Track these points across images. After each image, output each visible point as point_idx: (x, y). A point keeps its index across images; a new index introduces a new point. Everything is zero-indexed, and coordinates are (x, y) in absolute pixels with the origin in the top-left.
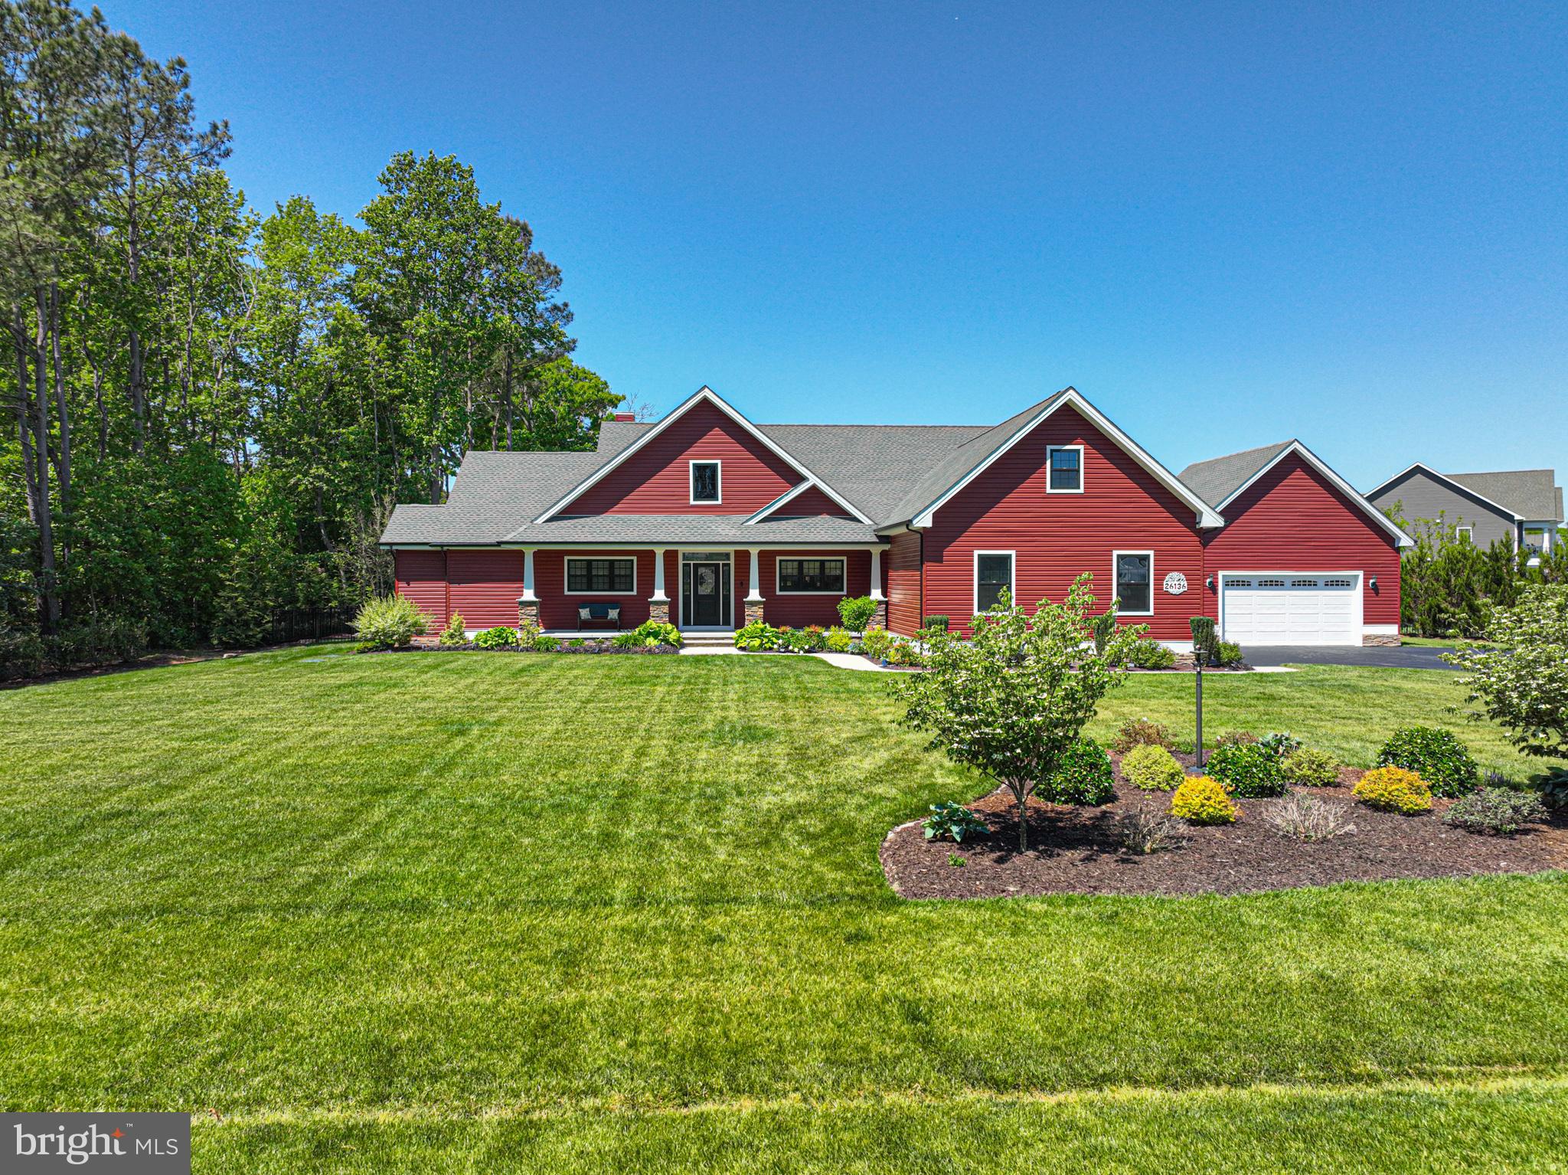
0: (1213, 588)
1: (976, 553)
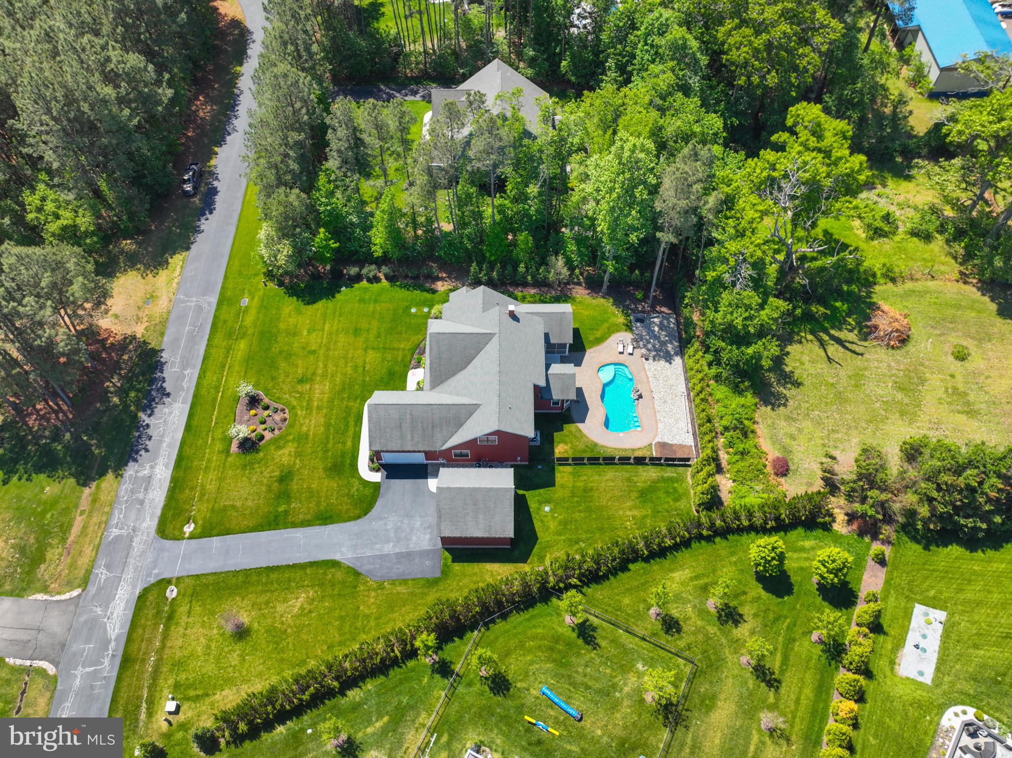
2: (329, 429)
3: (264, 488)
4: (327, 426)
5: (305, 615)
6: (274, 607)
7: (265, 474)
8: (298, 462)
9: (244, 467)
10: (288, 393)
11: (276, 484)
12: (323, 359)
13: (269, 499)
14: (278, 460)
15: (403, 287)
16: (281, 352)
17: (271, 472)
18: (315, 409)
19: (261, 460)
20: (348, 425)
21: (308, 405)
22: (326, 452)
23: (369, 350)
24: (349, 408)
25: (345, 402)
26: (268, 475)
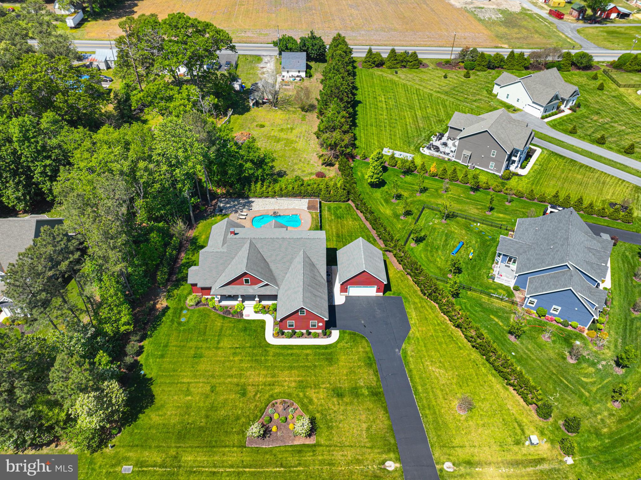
0: (347, 288)
1: (288, 321)
2: (294, 367)
3: (349, 408)
4: (291, 368)
5: (444, 366)
6: (443, 385)
7: (335, 409)
8: (324, 386)
9: (329, 428)
10: (255, 403)
11: (344, 399)
12: (222, 379)
13: (359, 403)
14: (323, 401)
15: (155, 328)
16: (207, 417)
17: (334, 405)
18: (274, 379)
19: (322, 414)
20: (291, 354)
21: (270, 385)
22: (315, 366)
23: (219, 346)
24: (275, 355)
25: (269, 358)
26: (337, 406)
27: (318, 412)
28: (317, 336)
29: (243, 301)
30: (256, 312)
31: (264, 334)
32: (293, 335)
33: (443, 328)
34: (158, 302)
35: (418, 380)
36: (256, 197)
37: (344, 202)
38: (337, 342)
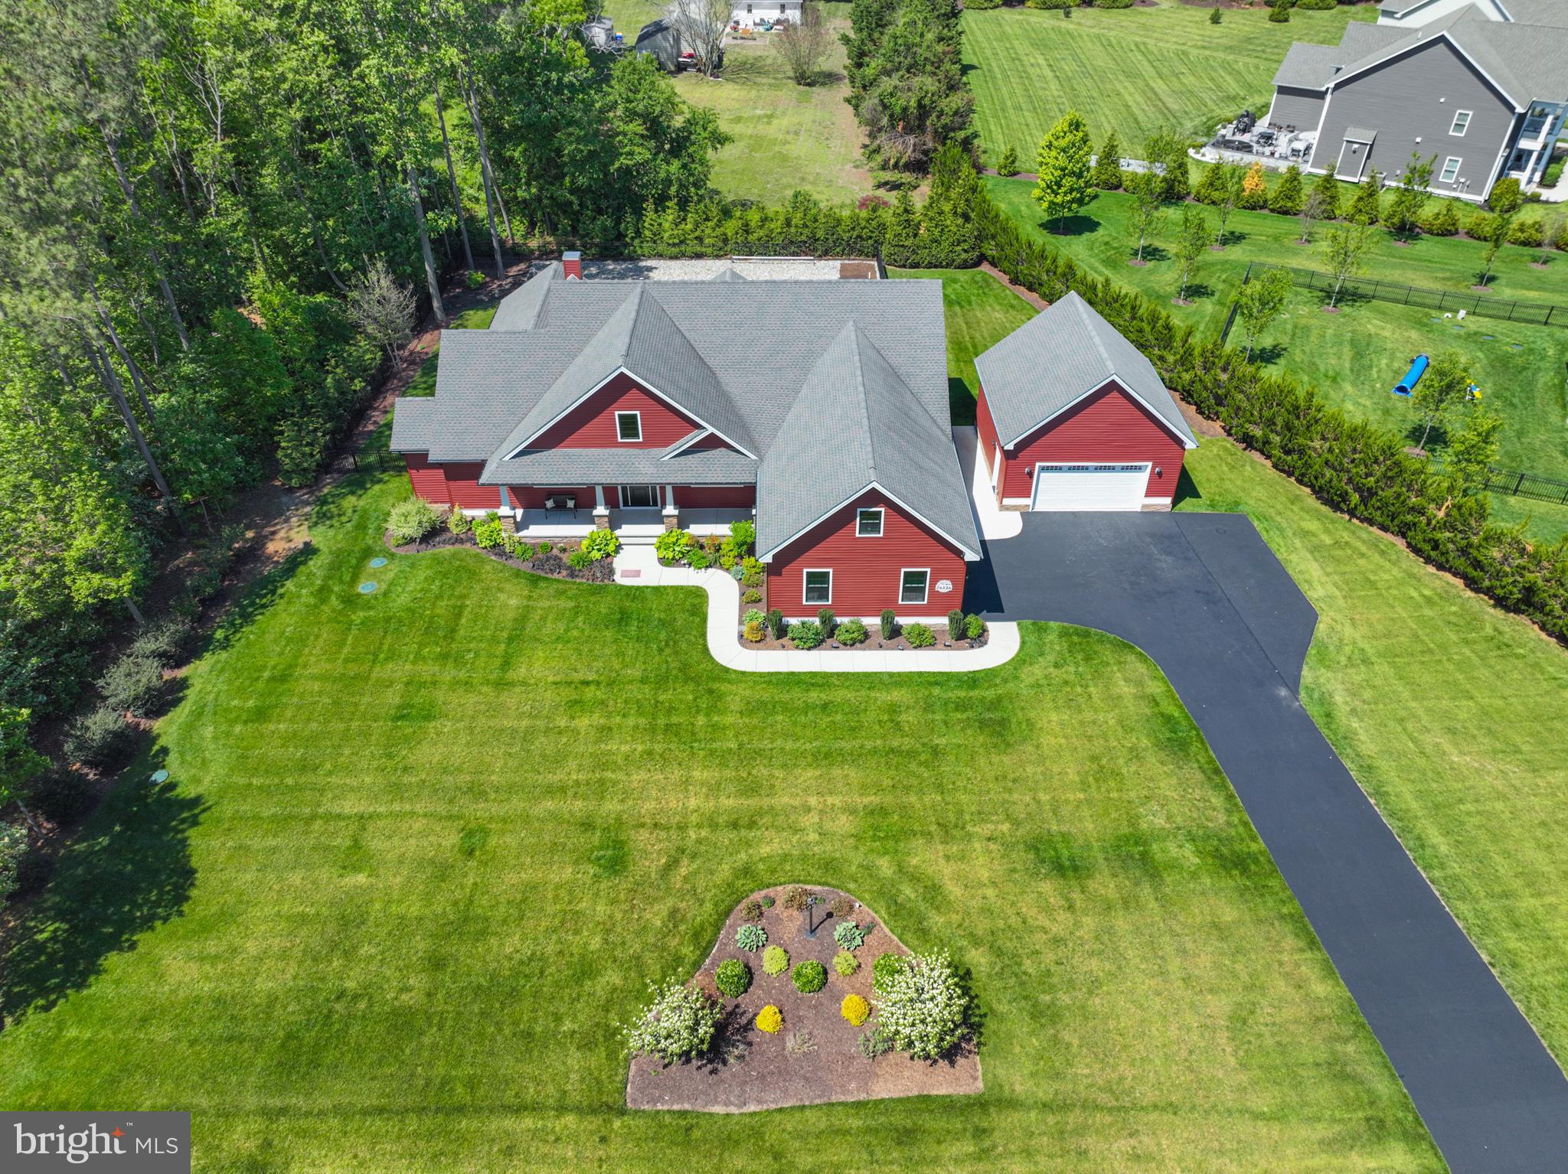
0: (1031, 475)
1: (805, 571)
2: (841, 752)
3: (1122, 923)
4: (825, 757)
5: (1516, 749)
7: (1056, 929)
8: (987, 829)
9: (1042, 1015)
10: (670, 902)
11: (1091, 885)
12: (517, 804)
13: (1163, 901)
14: (990, 892)
15: (247, 618)
16: (436, 963)
17: (1048, 910)
18: (753, 802)
19: (999, 953)
20: (825, 706)
21: (735, 825)
22: (936, 752)
23: (511, 675)
24: (751, 708)
25: (729, 720)
26: (1063, 916)
27: (977, 942)
28: (924, 640)
29: (614, 523)
30: (664, 562)
31: (704, 635)
32: (825, 636)
33: (1454, 613)
34: (274, 533)
35: (1414, 805)
36: (660, 256)
37: (964, 266)
38: (1020, 661)
